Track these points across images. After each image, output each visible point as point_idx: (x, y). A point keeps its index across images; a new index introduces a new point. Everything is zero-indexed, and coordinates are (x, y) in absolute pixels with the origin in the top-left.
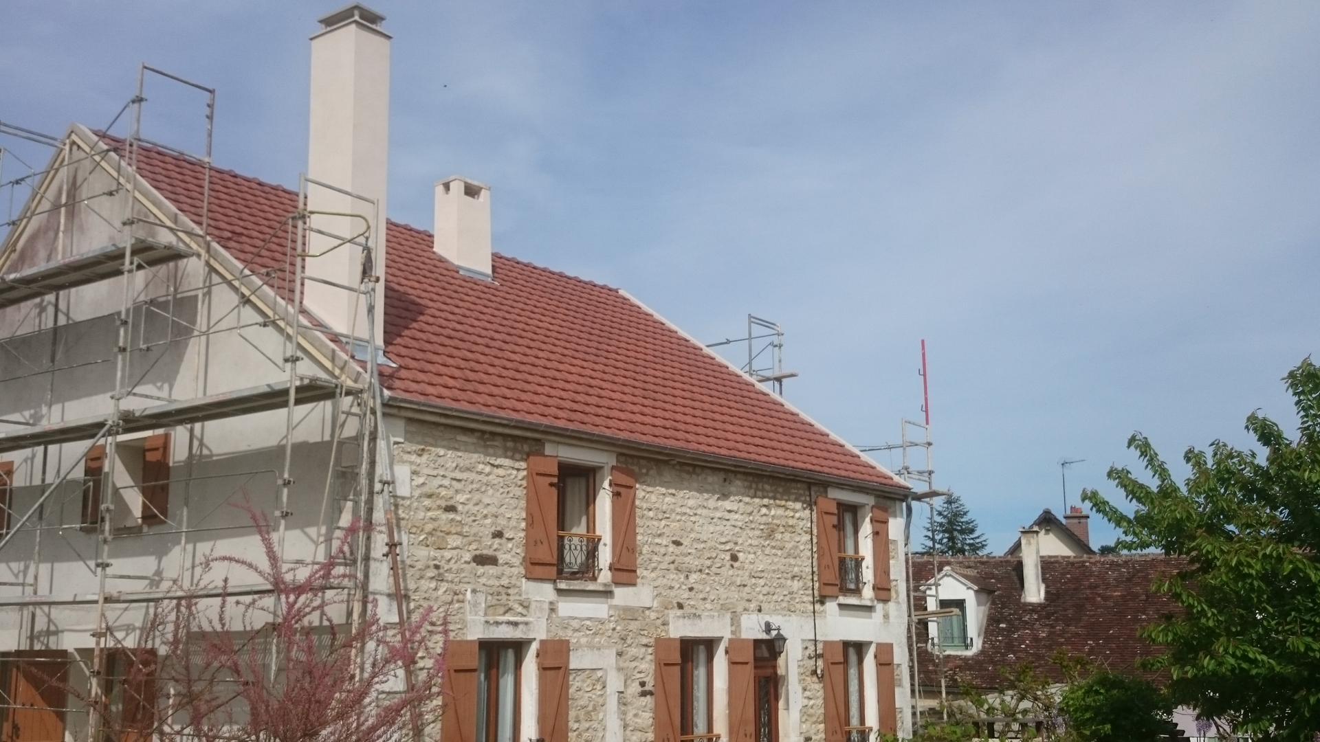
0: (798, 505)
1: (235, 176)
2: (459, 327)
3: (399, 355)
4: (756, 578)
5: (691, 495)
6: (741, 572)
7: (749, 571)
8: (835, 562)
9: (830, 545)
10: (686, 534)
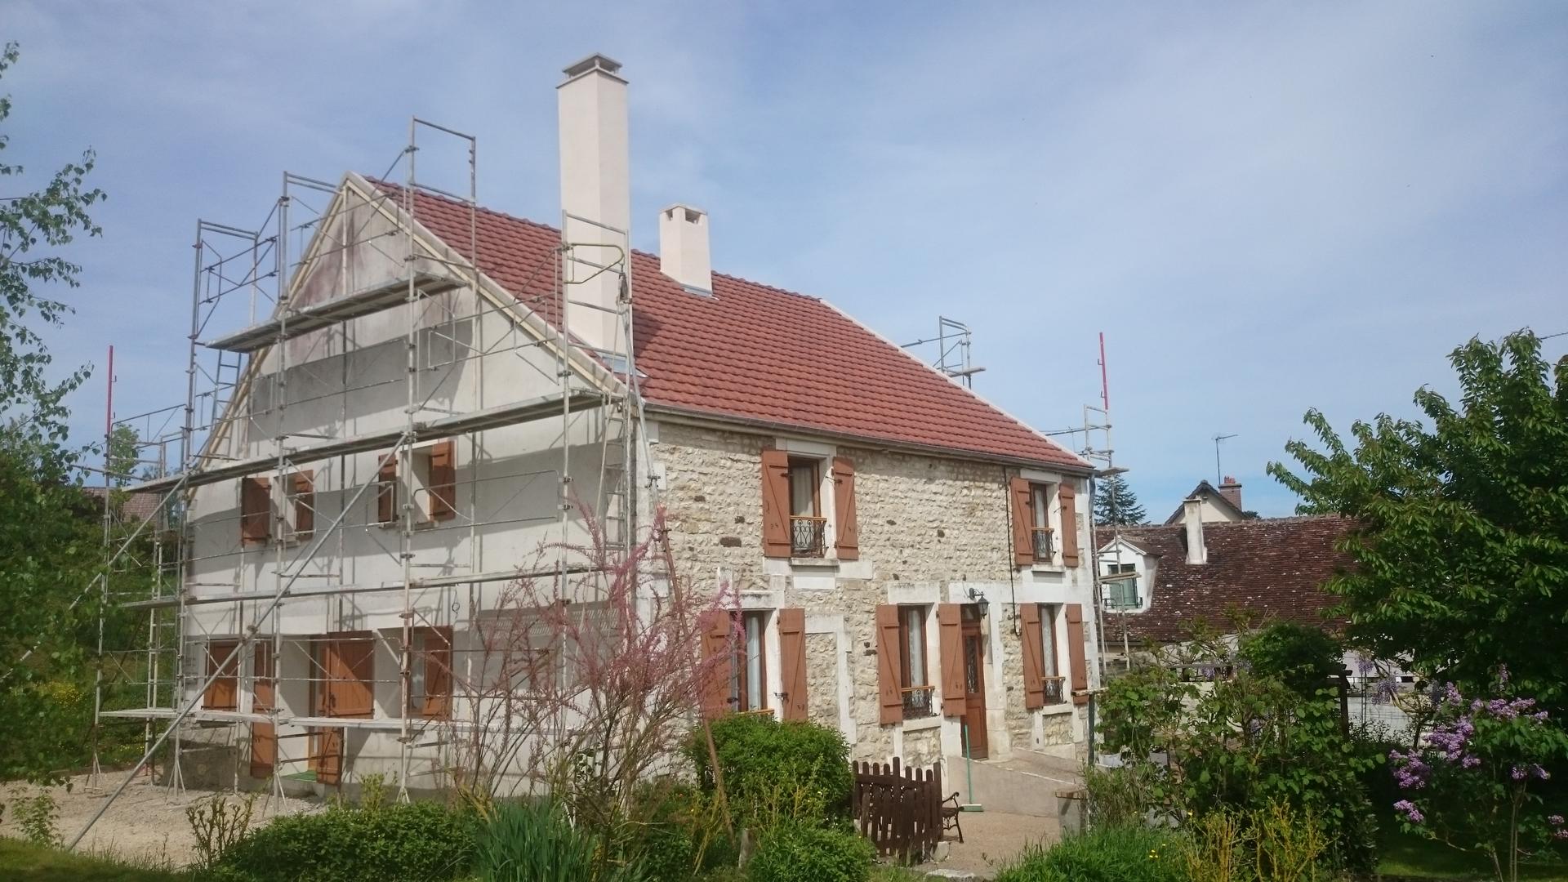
0: (995, 486)
1: (488, 213)
2: (692, 339)
3: (647, 367)
4: (960, 551)
5: (901, 481)
6: (947, 546)
7: (954, 545)
8: (1029, 533)
9: (1024, 520)
10: (899, 515)
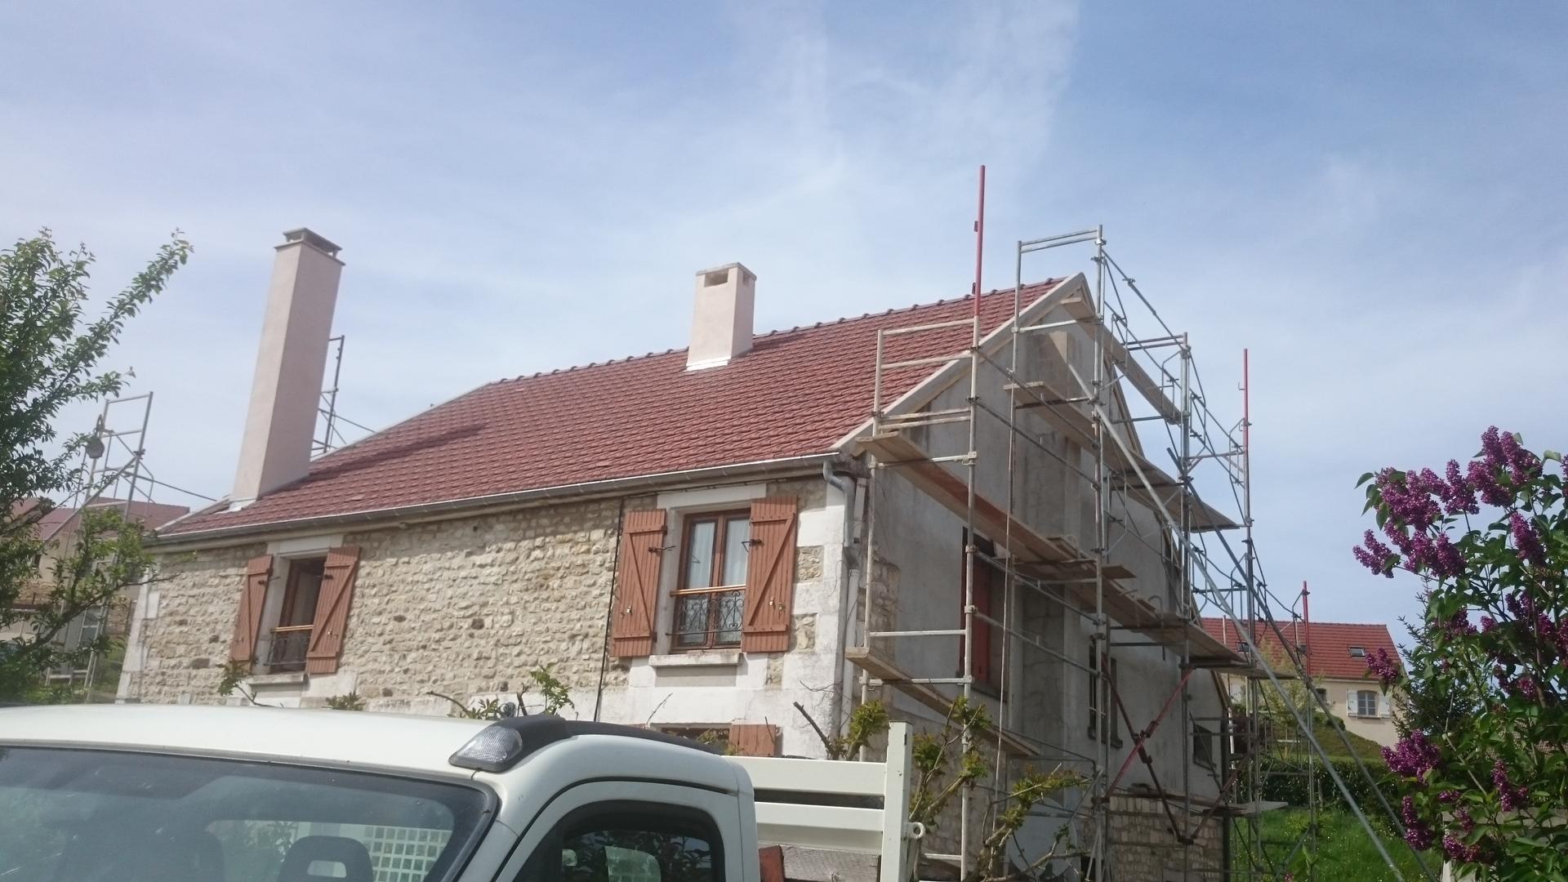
4: (507, 646)
5: (429, 559)
6: (483, 642)
7: (496, 638)
8: (651, 602)
9: (642, 579)
10: (414, 606)
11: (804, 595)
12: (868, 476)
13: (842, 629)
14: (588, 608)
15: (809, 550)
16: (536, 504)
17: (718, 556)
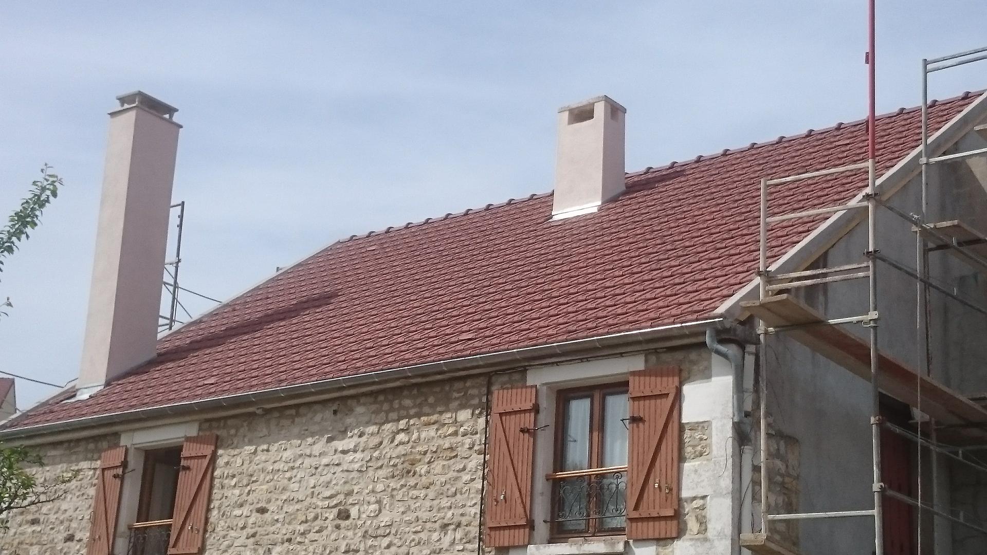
4: (376, 537)
5: (288, 446)
6: (350, 534)
7: (363, 529)
8: (526, 486)
9: (515, 462)
10: (276, 496)
11: (693, 475)
12: (757, 342)
13: (737, 512)
14: (458, 495)
15: (695, 427)
16: (398, 384)
17: (595, 434)
